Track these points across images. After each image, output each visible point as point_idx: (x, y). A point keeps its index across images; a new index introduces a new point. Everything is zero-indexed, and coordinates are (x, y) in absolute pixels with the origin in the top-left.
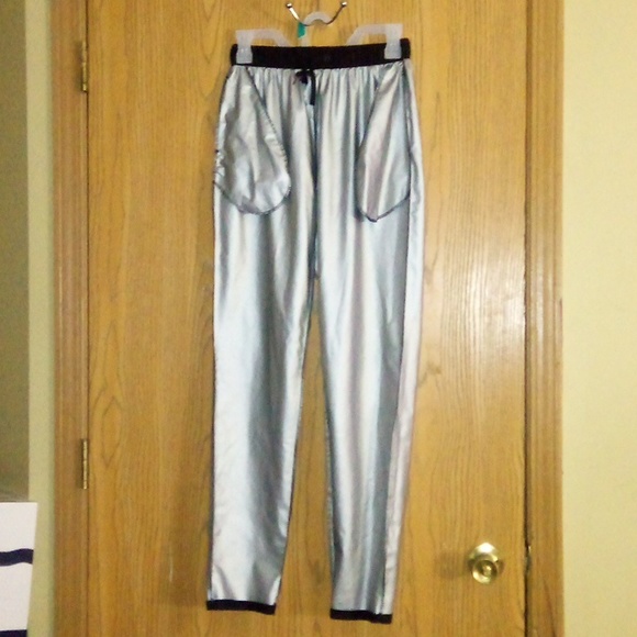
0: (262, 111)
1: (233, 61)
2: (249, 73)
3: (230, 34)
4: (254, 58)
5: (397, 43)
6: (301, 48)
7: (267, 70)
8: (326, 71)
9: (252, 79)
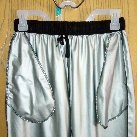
0: (36, 61)
1: (16, 29)
2: (26, 37)
3: (13, 12)
4: (29, 27)
5: (118, 20)
6: (58, 22)
7: (38, 35)
8: (75, 37)
9: (28, 40)
